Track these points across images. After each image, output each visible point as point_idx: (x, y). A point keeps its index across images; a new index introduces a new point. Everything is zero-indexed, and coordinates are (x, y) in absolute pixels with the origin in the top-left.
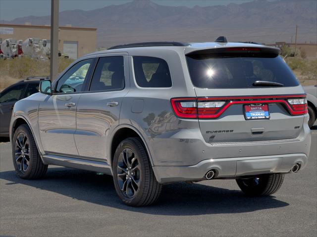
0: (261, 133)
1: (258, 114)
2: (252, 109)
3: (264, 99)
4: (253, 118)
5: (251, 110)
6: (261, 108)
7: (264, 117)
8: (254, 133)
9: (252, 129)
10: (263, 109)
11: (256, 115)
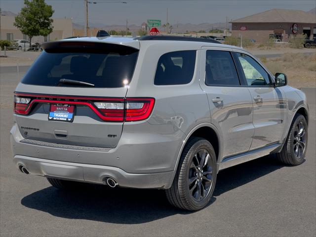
0: (65, 136)
1: (62, 115)
2: (58, 109)
3: (72, 100)
4: (55, 119)
5: (56, 110)
6: (66, 109)
7: (66, 119)
8: (58, 135)
9: (56, 130)
10: (69, 111)
11: (60, 116)
